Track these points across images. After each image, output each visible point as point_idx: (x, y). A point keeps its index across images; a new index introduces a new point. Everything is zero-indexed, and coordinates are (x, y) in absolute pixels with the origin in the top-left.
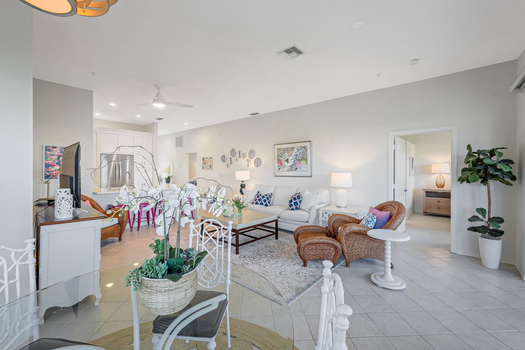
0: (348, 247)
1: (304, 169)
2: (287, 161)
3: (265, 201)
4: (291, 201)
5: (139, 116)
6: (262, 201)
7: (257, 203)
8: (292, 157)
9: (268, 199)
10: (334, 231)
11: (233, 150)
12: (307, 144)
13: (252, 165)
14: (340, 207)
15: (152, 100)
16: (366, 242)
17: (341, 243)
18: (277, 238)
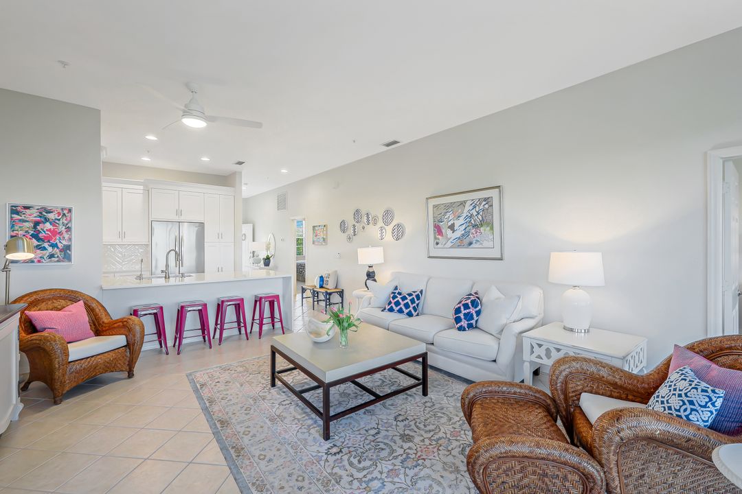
0: (626, 477)
1: (486, 244)
2: (452, 227)
3: (407, 306)
4: (458, 311)
5: (205, 159)
6: (402, 306)
7: (391, 310)
8: (461, 221)
9: (413, 301)
10: (566, 399)
11: (357, 211)
12: (494, 194)
13: (388, 237)
14: (572, 330)
15: (181, 113)
16: (687, 471)
17: (602, 466)
18: (425, 393)
